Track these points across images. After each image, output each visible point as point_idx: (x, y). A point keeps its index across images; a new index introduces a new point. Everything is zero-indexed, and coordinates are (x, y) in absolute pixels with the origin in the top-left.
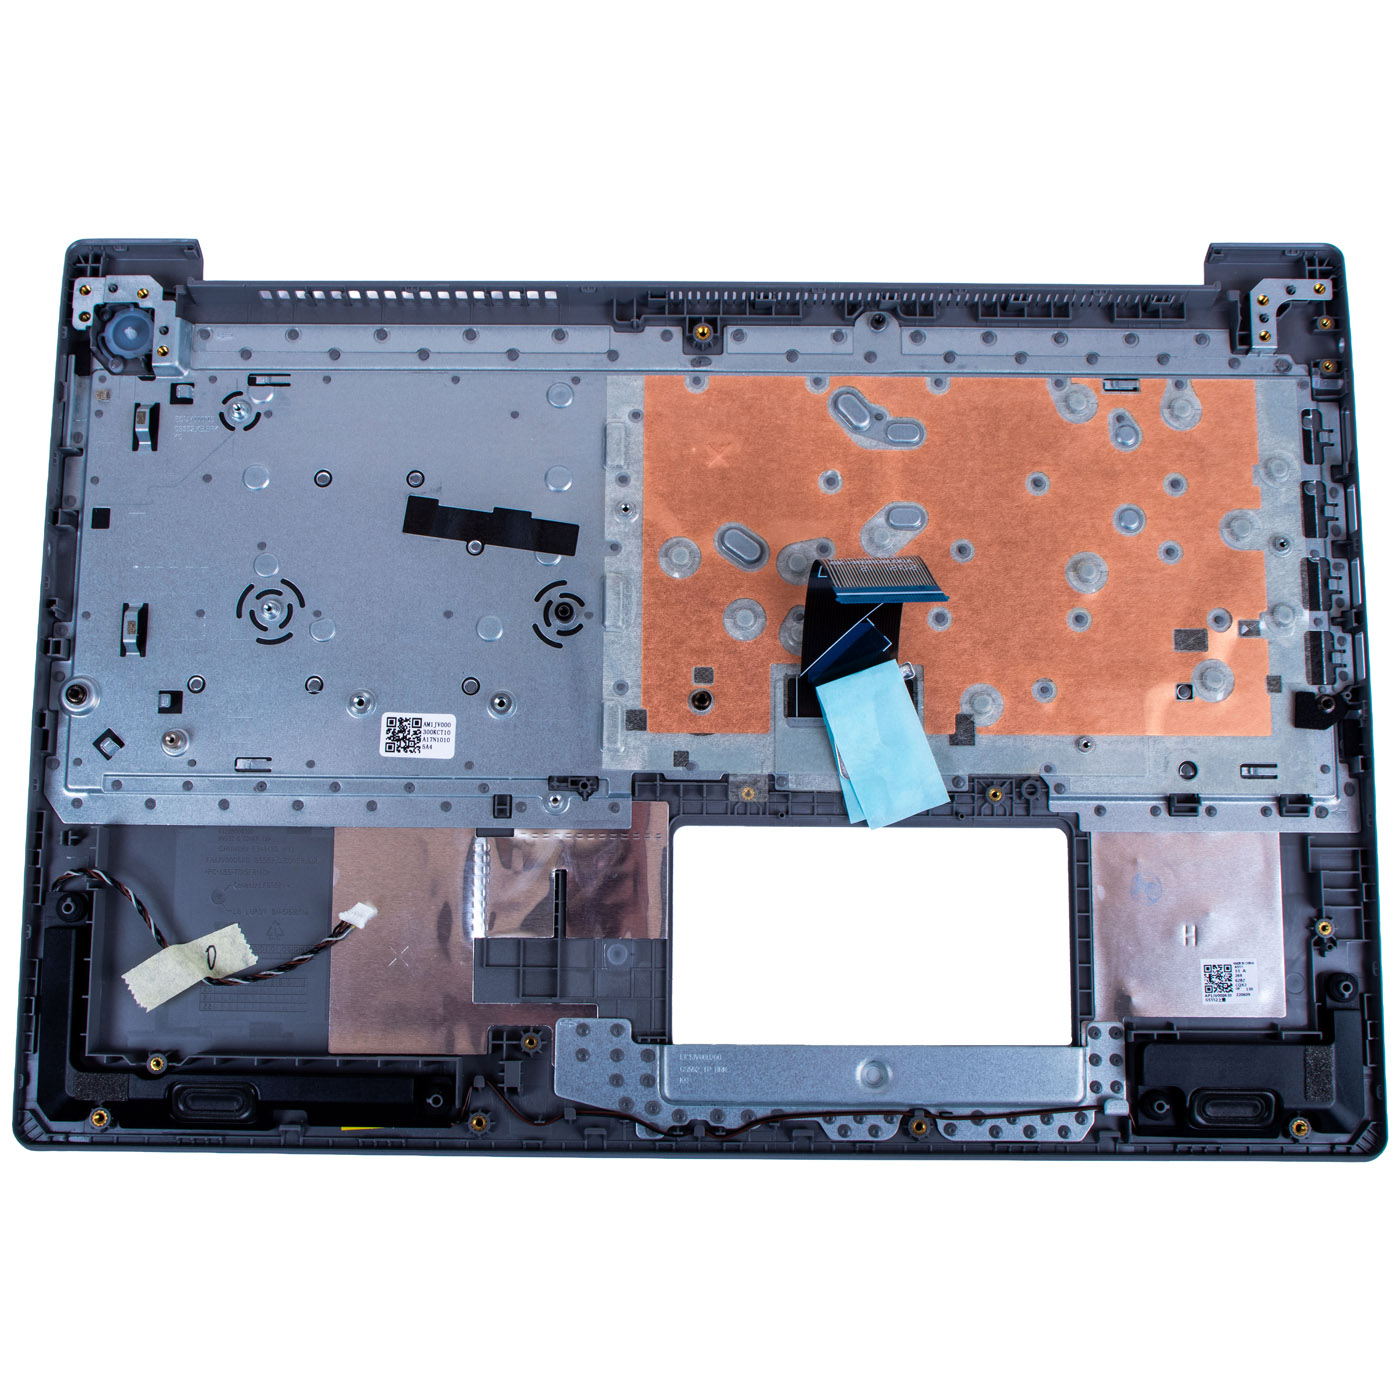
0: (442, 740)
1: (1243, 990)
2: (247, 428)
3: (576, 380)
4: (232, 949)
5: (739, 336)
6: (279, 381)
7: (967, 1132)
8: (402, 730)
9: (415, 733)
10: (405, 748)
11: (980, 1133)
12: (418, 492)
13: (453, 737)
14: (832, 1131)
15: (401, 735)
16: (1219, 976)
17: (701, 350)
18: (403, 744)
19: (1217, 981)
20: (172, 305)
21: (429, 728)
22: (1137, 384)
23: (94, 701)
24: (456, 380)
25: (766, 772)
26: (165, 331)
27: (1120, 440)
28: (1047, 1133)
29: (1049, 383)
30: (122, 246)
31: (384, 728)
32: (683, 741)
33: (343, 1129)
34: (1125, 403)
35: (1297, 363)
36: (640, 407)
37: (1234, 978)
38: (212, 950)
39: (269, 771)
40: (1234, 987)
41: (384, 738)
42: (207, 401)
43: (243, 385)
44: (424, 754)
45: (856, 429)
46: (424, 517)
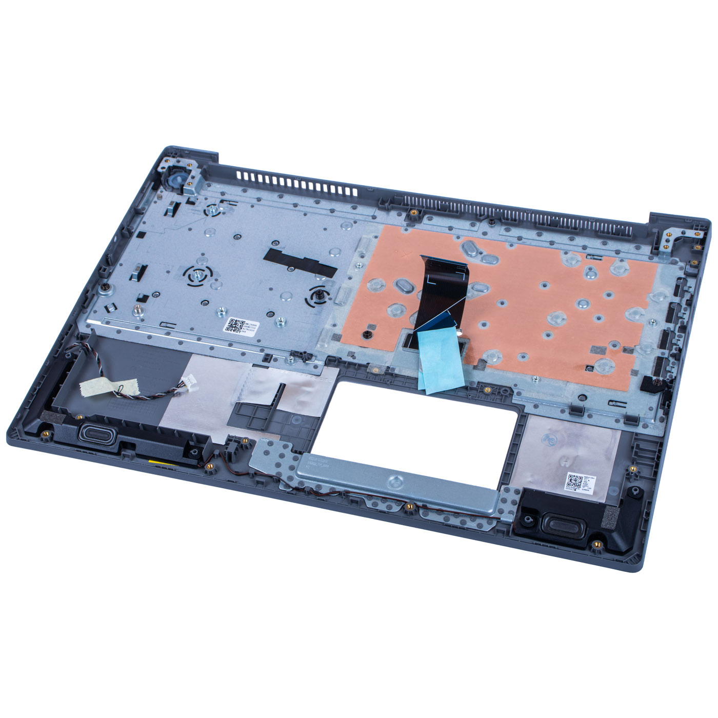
0: (251, 330)
1: (586, 488)
2: (213, 216)
3: (355, 222)
4: (131, 387)
5: (430, 219)
6: (233, 204)
7: (432, 517)
8: (236, 324)
9: (241, 326)
10: (234, 331)
11: (440, 518)
12: (275, 247)
13: (256, 330)
14: (369, 504)
15: (234, 326)
16: (575, 480)
17: (413, 221)
18: (234, 329)
19: (574, 482)
20: (200, 170)
21: (248, 325)
22: (602, 258)
23: (110, 293)
24: (305, 215)
25: (387, 365)
26: (193, 177)
27: (589, 277)
28: (471, 524)
29: (562, 253)
30: (188, 151)
31: (228, 322)
32: (354, 349)
33: (150, 461)
34: (594, 264)
35: (681, 261)
36: (379, 235)
37: (582, 482)
38: (122, 387)
39: (174, 328)
40: (582, 486)
41: (227, 325)
42: (201, 205)
43: (218, 202)
44: (242, 334)
45: (471, 256)
46: (274, 256)
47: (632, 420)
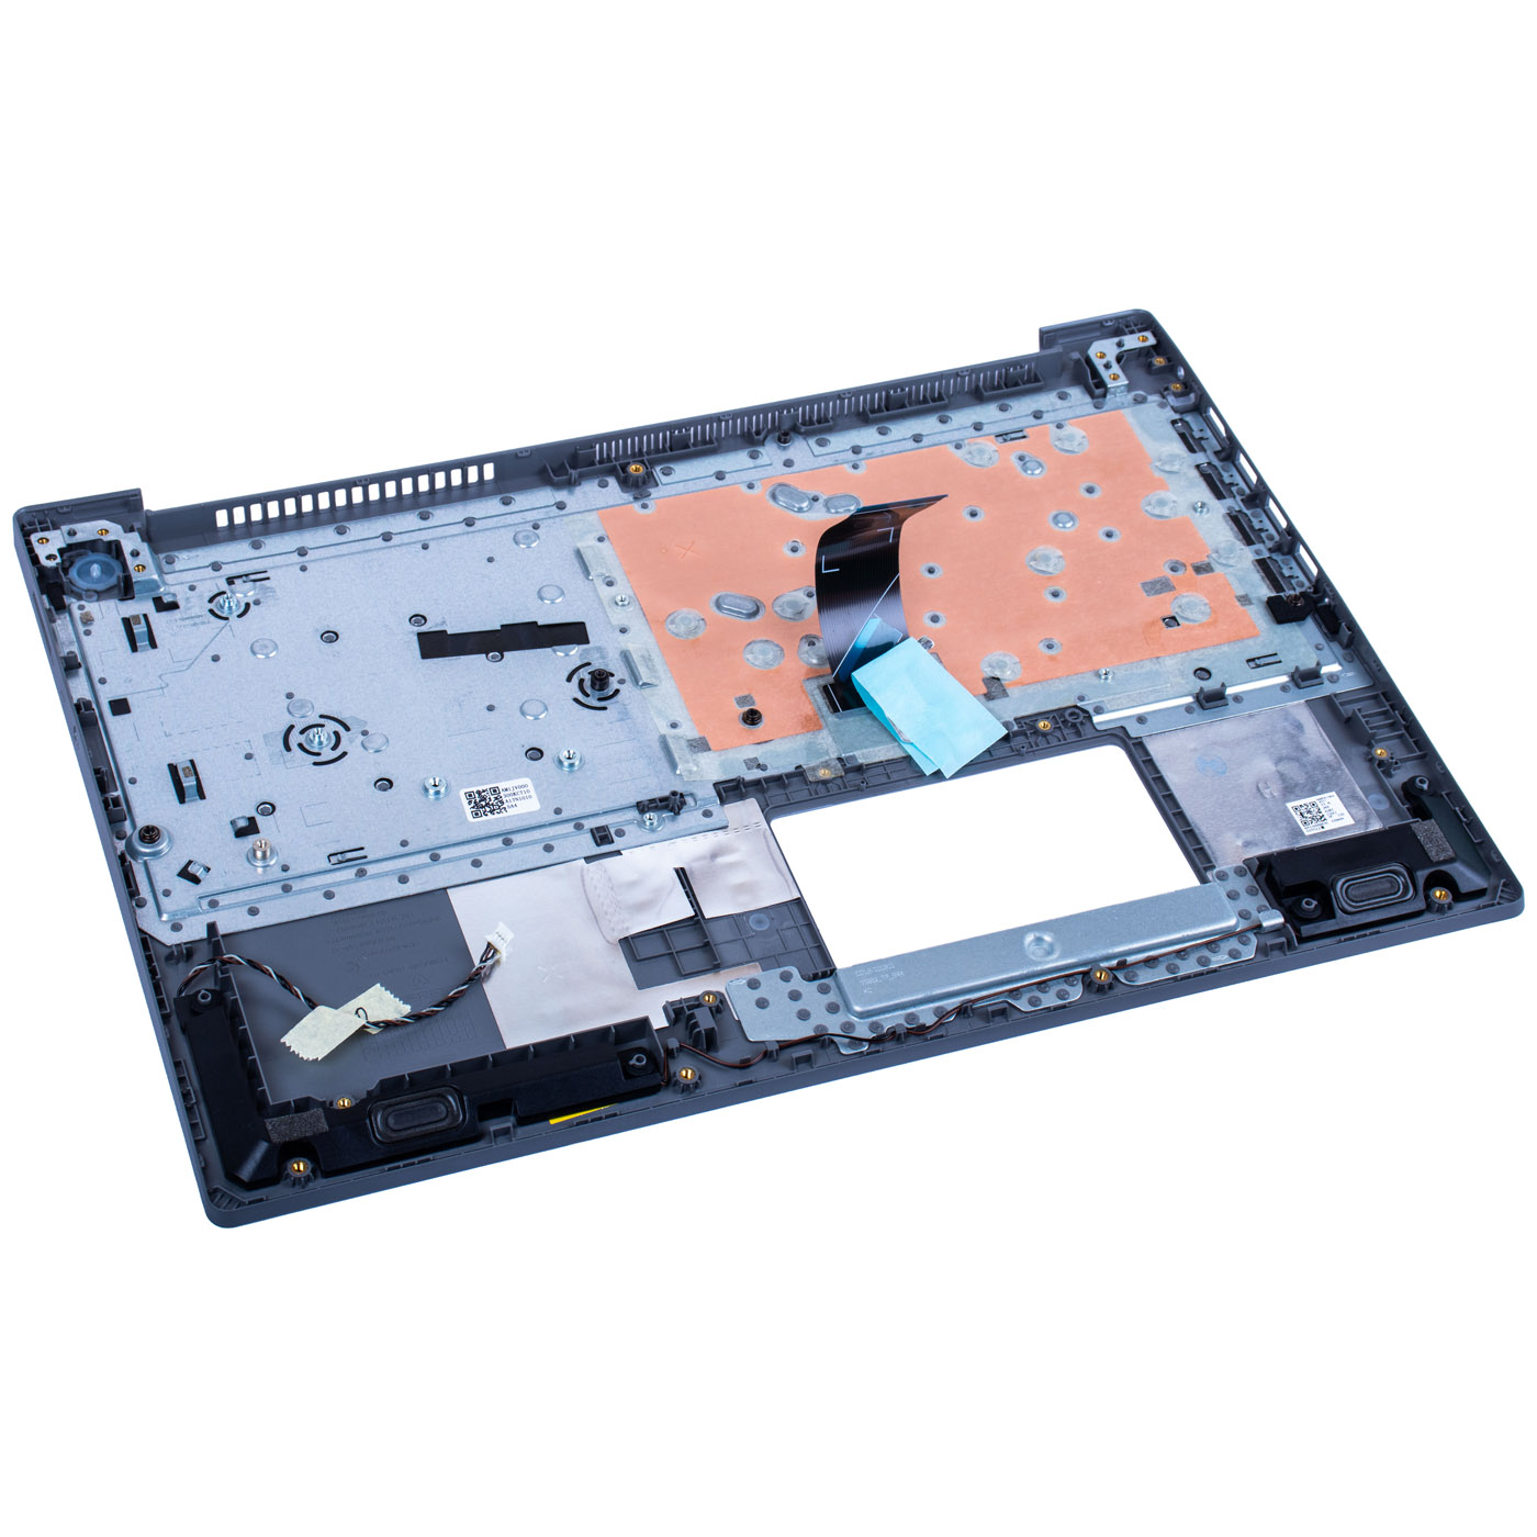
0: (524, 798)
1: (1335, 817)
2: (240, 616)
3: (536, 527)
4: (380, 1004)
5: (667, 473)
6: (258, 577)
7: (1145, 977)
8: (484, 799)
9: (496, 798)
10: (491, 812)
11: (1160, 974)
12: (424, 629)
13: (533, 793)
14: (1023, 1004)
15: (483, 803)
16: (1309, 812)
17: (638, 486)
18: (488, 809)
19: (1309, 815)
20: (135, 535)
21: (508, 792)
22: (1025, 433)
23: (163, 846)
24: (425, 547)
25: (834, 756)
26: (135, 554)
27: (1029, 472)
28: (1219, 959)
29: (951, 448)
31: (465, 802)
32: (751, 752)
33: (553, 1122)
34: (1019, 447)
35: (1151, 394)
36: (601, 533)
37: (1322, 810)
38: (361, 1012)
39: (365, 857)
40: (1326, 816)
41: (468, 809)
42: (194, 605)
43: (224, 586)
44: (511, 812)
45: (800, 510)
46: (436, 645)
47: (1305, 678)
